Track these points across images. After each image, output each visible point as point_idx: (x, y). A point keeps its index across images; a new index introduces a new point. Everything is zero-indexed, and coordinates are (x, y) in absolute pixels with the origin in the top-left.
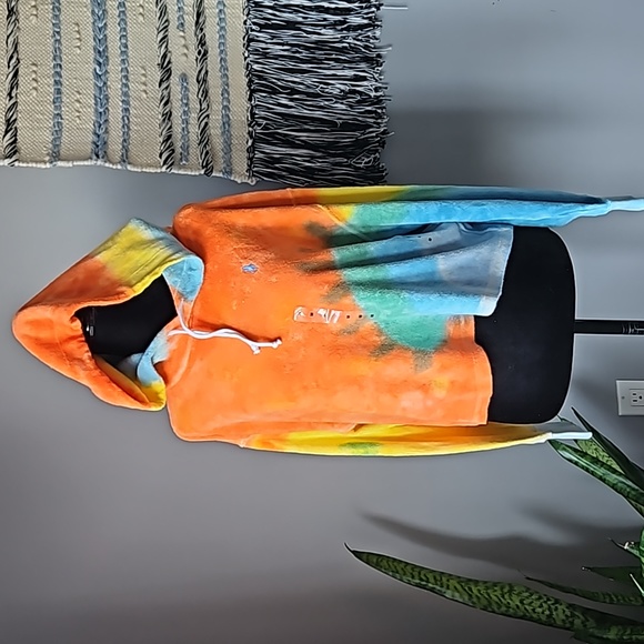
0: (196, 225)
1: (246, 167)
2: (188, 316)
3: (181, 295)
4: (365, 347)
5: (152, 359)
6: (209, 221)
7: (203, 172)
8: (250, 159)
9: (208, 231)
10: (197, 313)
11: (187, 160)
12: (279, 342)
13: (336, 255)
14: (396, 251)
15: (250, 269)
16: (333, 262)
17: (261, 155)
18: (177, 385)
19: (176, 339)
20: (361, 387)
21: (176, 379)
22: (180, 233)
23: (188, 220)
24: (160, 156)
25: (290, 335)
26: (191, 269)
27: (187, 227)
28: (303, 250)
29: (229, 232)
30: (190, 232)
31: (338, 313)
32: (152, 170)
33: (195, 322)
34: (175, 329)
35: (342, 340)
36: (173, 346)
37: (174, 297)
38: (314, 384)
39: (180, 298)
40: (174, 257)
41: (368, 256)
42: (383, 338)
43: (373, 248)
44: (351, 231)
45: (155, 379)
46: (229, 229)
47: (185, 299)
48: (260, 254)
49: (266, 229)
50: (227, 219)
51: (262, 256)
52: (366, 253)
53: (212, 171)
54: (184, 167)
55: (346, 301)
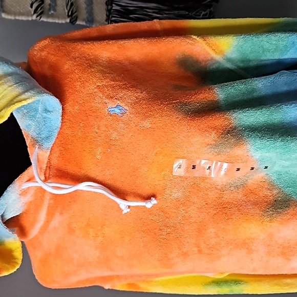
0: (53, 59)
1: (105, 17)
2: (44, 166)
3: (35, 141)
4: (255, 204)
5: (2, 216)
6: (68, 54)
7: (68, 20)
8: (109, 11)
9: (67, 66)
10: (55, 161)
11: (55, 10)
12: (154, 201)
13: (220, 93)
14: (285, 88)
15: (117, 111)
16: (217, 102)
17: (118, 8)
18: (36, 238)
19: (32, 192)
20: (250, 251)
21: (33, 232)
22: (34, 68)
23: (44, 54)
24: (31, 6)
25: (167, 192)
26: (46, 111)
27: (43, 61)
28: (177, 88)
29: (91, 67)
30: (46, 66)
31: (225, 165)
32: (24, 18)
33: (53, 172)
34: (29, 180)
35: (228, 196)
36: (29, 198)
37: (28, 143)
38: (196, 249)
39: (33, 145)
40: (23, 97)
41: (255, 95)
42: (275, 192)
43: (261, 85)
44: (229, 65)
45: (9, 237)
46: (91, 63)
47: (40, 146)
48: (129, 93)
49: (134, 63)
50: (88, 52)
51: (131, 95)
52: (254, 90)
53: (76, 20)
54: (52, 16)
55: (238, 151)
